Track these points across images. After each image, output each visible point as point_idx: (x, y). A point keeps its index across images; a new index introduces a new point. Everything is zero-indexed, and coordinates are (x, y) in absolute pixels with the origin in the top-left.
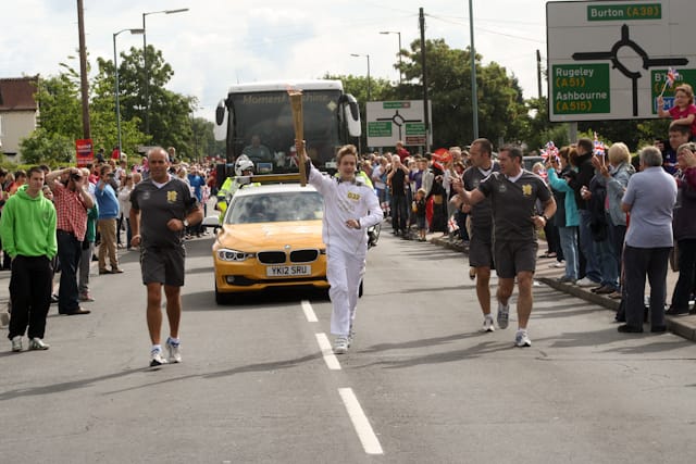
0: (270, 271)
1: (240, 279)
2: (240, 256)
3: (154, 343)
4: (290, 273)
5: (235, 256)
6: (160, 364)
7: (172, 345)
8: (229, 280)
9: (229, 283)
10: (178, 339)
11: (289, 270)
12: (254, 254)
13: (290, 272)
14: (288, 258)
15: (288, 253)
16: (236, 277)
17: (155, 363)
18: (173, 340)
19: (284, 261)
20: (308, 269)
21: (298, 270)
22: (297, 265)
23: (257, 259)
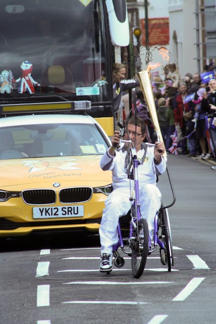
0: (37, 212)
11: (59, 210)
12: (17, 194)
13: (60, 213)
14: (57, 197)
15: (57, 191)
20: (82, 210)
21: (70, 211)
22: (67, 205)
23: (21, 199)
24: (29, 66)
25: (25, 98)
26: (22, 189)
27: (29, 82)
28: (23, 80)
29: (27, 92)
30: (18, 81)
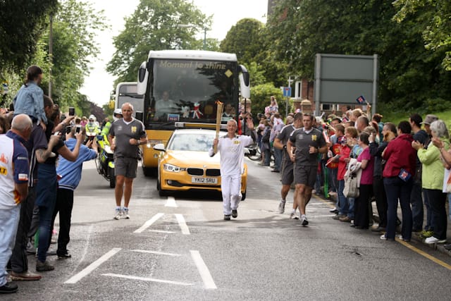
0: (193, 179)
1: (175, 183)
5: (174, 169)
9: (169, 184)
11: (204, 180)
12: (185, 169)
13: (205, 181)
14: (205, 172)
15: (205, 170)
16: (173, 181)
19: (202, 175)
20: (215, 180)
21: (210, 181)
22: (209, 178)
23: (186, 172)
24: (198, 105)
25: (196, 120)
26: (188, 167)
27: (198, 113)
28: (195, 112)
29: (196, 117)
30: (192, 111)
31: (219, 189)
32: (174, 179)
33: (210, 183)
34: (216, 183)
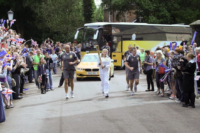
0: (87, 73)
1: (81, 75)
2: (81, 69)
3: (66, 93)
4: (92, 74)
6: (68, 98)
7: (72, 93)
8: (79, 75)
9: (79, 76)
10: (73, 92)
11: (92, 73)
12: (84, 69)
14: (92, 70)
16: (80, 74)
17: (67, 98)
18: (72, 92)
19: (91, 71)
20: (96, 73)
21: (94, 73)
26: (85, 68)
31: (98, 76)
32: (80, 73)
33: (94, 74)
34: (96, 74)
